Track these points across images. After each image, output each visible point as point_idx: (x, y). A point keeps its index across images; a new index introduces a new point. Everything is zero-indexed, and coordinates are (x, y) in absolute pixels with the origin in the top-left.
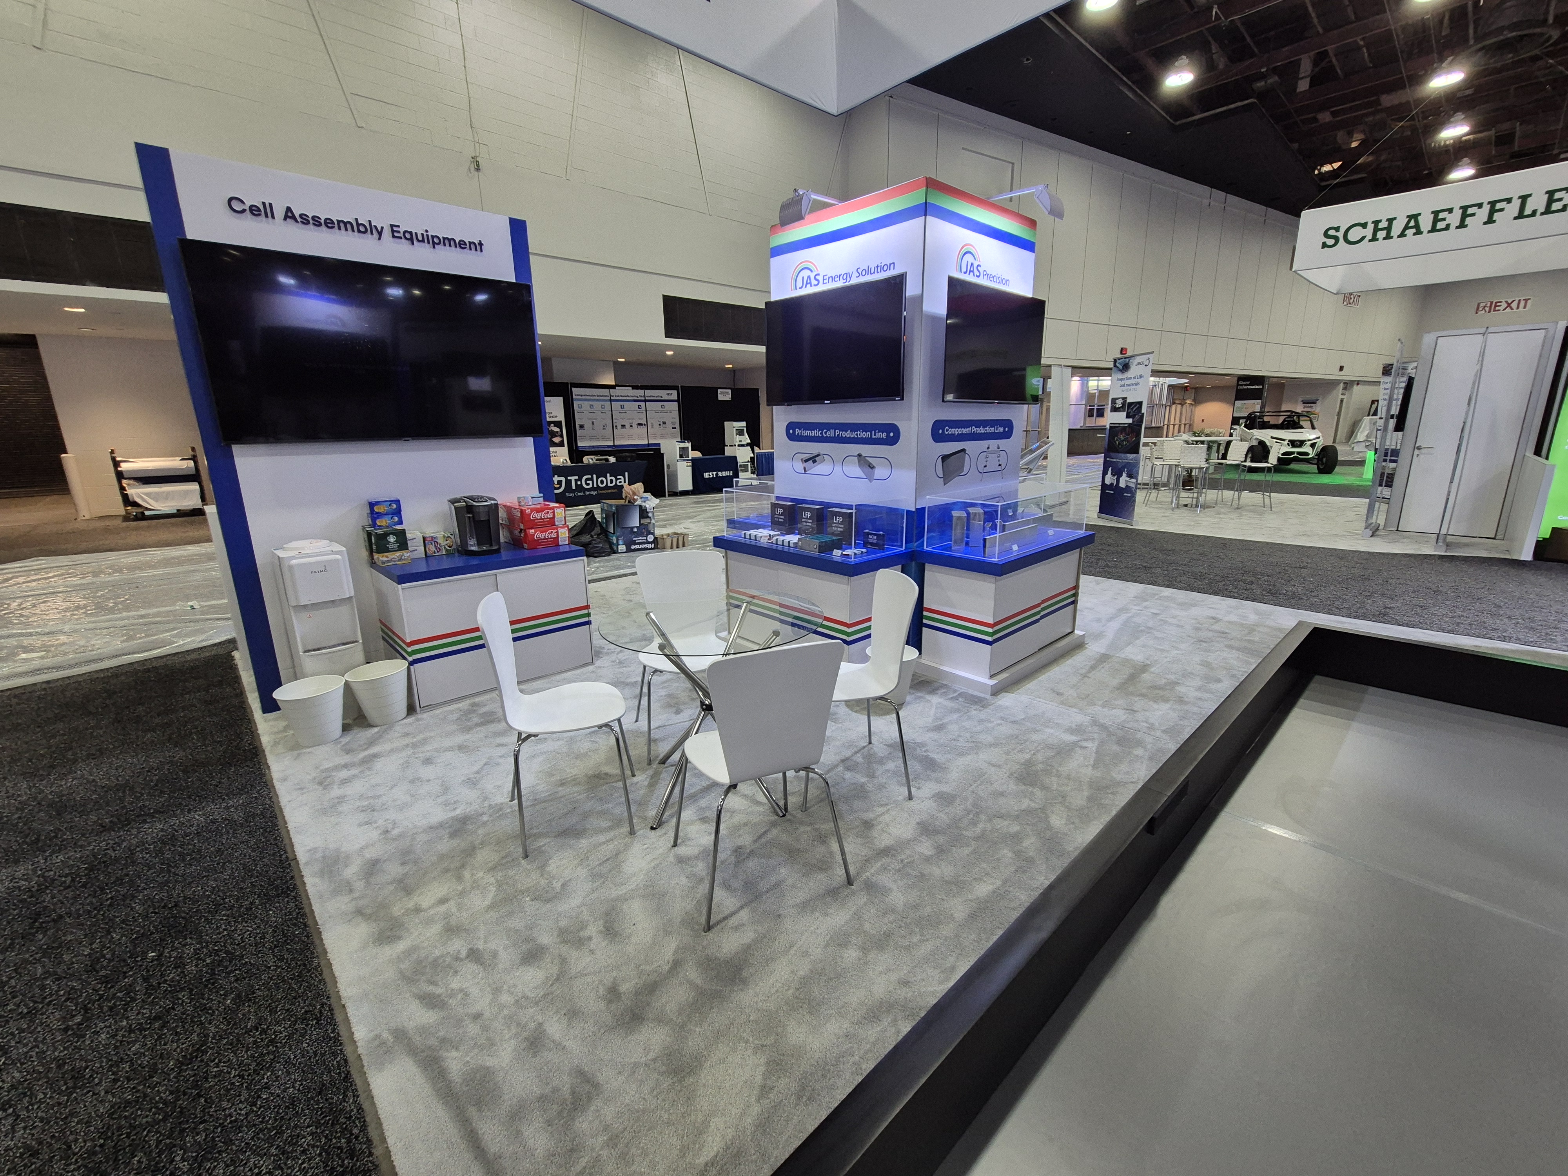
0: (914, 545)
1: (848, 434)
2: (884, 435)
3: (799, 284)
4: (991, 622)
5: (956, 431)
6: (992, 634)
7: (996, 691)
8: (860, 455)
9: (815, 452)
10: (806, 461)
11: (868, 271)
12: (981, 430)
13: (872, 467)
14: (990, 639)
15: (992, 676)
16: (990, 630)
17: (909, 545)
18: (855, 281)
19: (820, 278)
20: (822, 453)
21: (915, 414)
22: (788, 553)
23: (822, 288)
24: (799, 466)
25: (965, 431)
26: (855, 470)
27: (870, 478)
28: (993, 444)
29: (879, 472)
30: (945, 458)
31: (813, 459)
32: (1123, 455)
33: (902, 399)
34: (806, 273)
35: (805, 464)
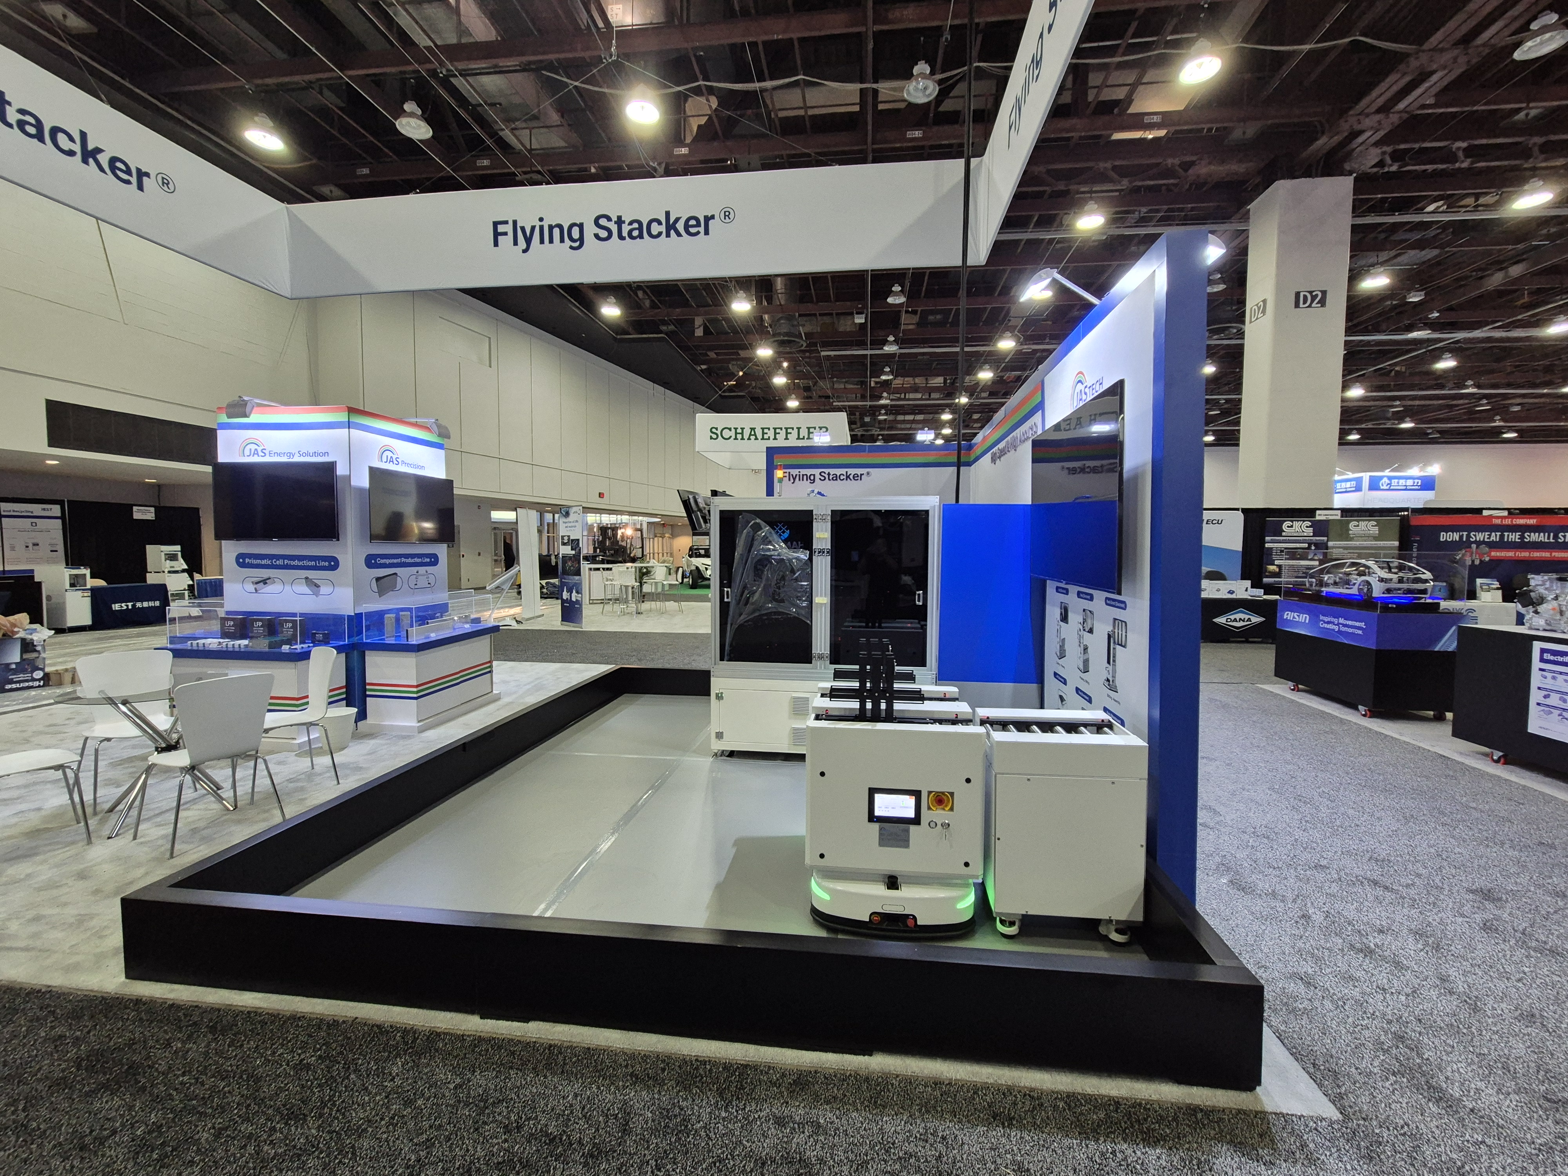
0: (355, 639)
1: (296, 563)
2: (327, 564)
3: (247, 452)
4: (415, 684)
5: (388, 561)
6: (418, 692)
7: (422, 730)
8: (307, 578)
9: (266, 576)
10: (257, 583)
11: (308, 454)
12: (410, 560)
13: (318, 586)
14: (415, 695)
15: (419, 722)
16: (415, 690)
17: (351, 640)
18: (297, 459)
19: (267, 452)
20: (272, 576)
21: (350, 550)
22: (240, 652)
23: (268, 459)
24: (251, 587)
25: (395, 561)
26: (305, 589)
27: (317, 594)
28: (422, 570)
29: (325, 589)
30: (378, 579)
31: (264, 582)
32: (571, 577)
33: (338, 540)
34: (253, 447)
35: (256, 586)
